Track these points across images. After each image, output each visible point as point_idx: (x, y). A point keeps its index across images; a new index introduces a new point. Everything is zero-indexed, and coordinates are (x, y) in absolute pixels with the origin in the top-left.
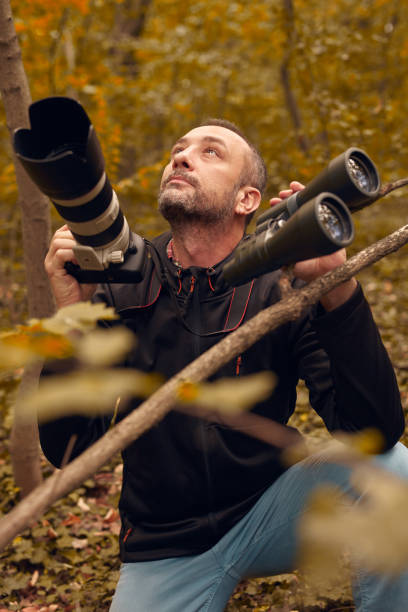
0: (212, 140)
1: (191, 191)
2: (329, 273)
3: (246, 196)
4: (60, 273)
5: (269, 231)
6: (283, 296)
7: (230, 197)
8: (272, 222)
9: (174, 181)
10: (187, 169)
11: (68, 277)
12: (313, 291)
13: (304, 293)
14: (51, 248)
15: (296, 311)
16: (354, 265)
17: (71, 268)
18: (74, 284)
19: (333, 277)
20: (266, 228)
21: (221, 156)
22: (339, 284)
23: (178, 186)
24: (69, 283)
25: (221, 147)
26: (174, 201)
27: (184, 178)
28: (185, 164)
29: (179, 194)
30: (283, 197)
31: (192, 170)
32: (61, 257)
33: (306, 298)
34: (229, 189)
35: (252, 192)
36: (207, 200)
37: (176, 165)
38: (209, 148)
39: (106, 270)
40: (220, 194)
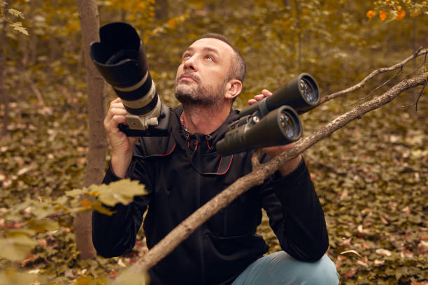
0: (209, 50)
1: (195, 86)
2: (284, 153)
3: (232, 86)
4: (115, 130)
5: (247, 125)
6: (253, 169)
7: (222, 89)
8: (249, 117)
9: (184, 79)
10: (192, 71)
11: (121, 133)
12: (273, 166)
13: (267, 167)
14: (109, 114)
15: (261, 180)
16: (300, 147)
17: (123, 127)
18: (124, 137)
19: (286, 156)
20: (244, 122)
21: (215, 61)
22: (290, 160)
23: (187, 83)
24: (121, 137)
25: (216, 55)
26: (184, 93)
27: (191, 77)
28: (192, 67)
29: (188, 88)
30: (258, 100)
31: (196, 71)
32: (116, 121)
33: (268, 171)
34: (221, 83)
35: (235, 83)
36: (206, 91)
37: (185, 68)
38: (208, 55)
39: (146, 130)
40: (215, 86)
